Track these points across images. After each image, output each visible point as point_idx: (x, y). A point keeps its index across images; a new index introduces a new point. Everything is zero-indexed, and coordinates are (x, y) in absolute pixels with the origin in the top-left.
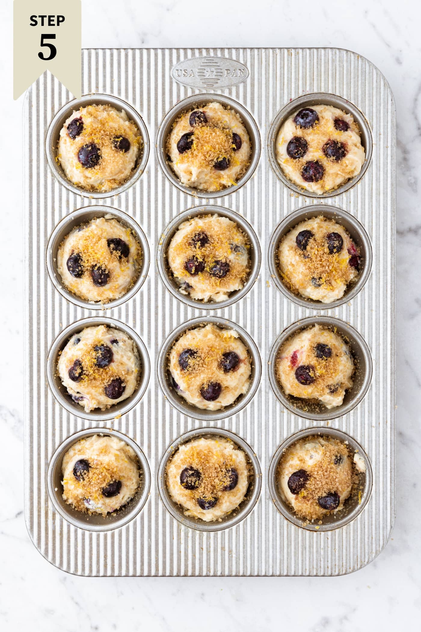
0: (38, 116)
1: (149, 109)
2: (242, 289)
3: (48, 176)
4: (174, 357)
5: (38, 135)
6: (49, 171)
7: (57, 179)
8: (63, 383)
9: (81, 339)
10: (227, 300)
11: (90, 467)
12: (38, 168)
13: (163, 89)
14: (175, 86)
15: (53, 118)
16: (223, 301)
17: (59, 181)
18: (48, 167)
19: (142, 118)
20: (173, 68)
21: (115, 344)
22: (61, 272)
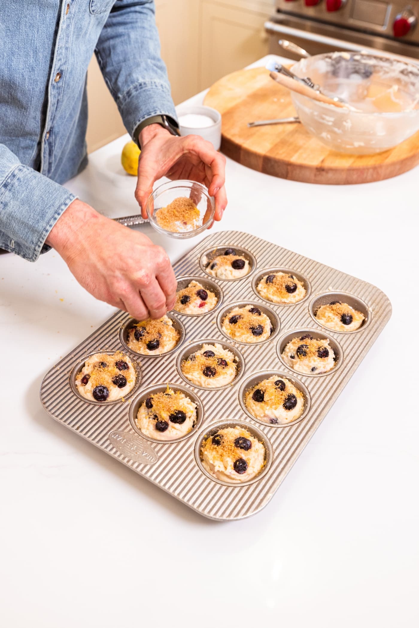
0: (261, 491)
1: (186, 451)
2: (204, 343)
3: (277, 454)
4: (264, 337)
5: (268, 480)
6: (275, 457)
7: (272, 449)
8: (334, 357)
9: (311, 370)
10: (217, 343)
11: (341, 316)
12: (281, 462)
13: (168, 456)
14: (159, 454)
15: (252, 484)
16: (218, 343)
17: (272, 447)
18: (274, 459)
19: (194, 450)
20: (152, 464)
21: (293, 355)
22: (302, 407)
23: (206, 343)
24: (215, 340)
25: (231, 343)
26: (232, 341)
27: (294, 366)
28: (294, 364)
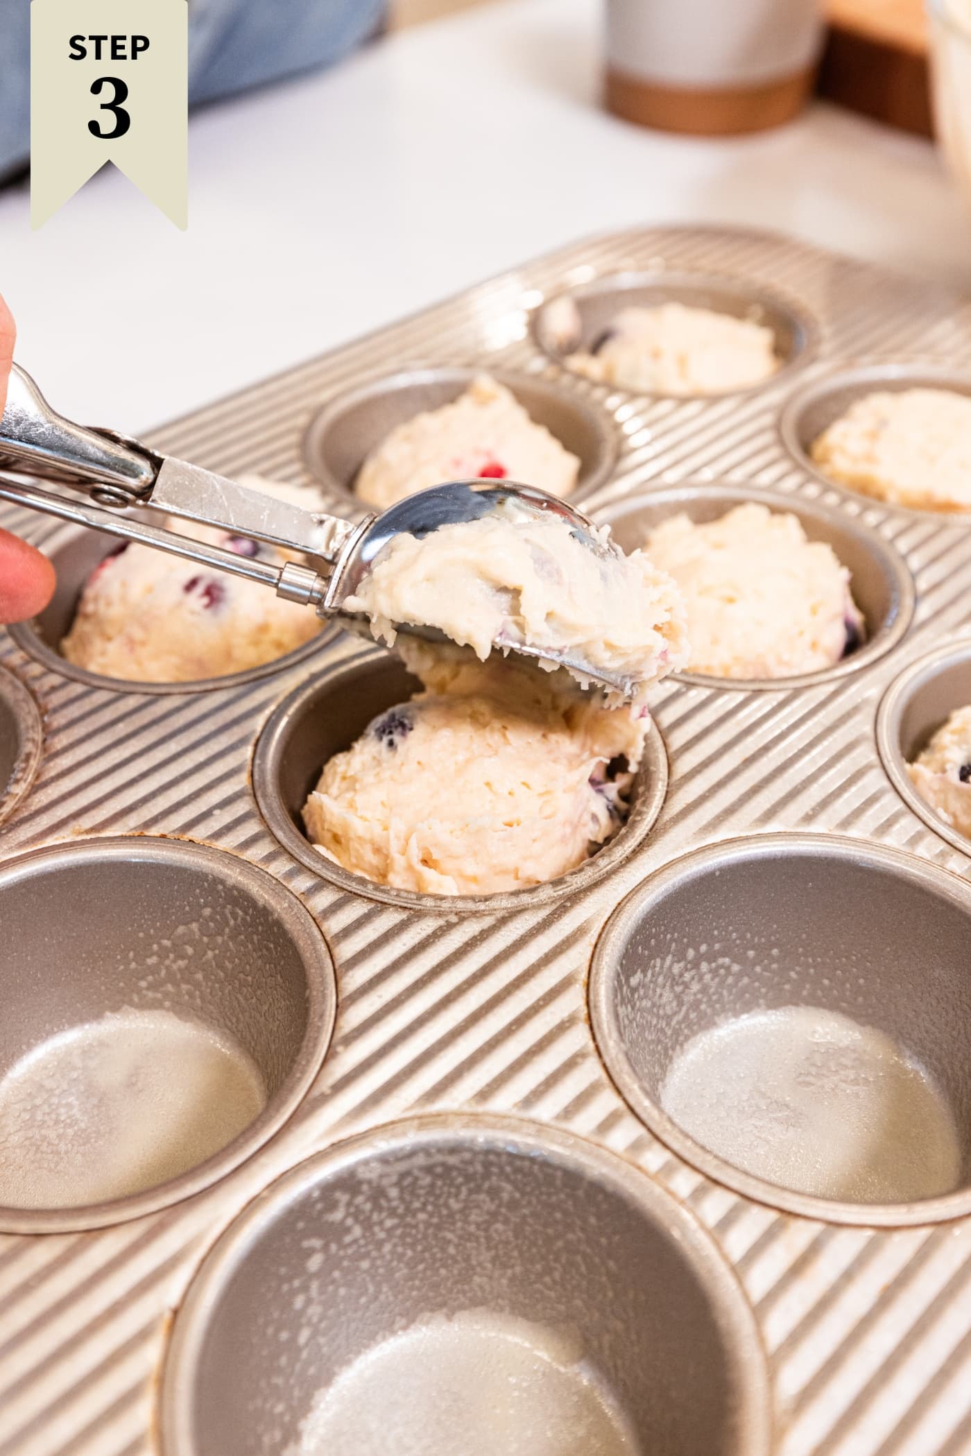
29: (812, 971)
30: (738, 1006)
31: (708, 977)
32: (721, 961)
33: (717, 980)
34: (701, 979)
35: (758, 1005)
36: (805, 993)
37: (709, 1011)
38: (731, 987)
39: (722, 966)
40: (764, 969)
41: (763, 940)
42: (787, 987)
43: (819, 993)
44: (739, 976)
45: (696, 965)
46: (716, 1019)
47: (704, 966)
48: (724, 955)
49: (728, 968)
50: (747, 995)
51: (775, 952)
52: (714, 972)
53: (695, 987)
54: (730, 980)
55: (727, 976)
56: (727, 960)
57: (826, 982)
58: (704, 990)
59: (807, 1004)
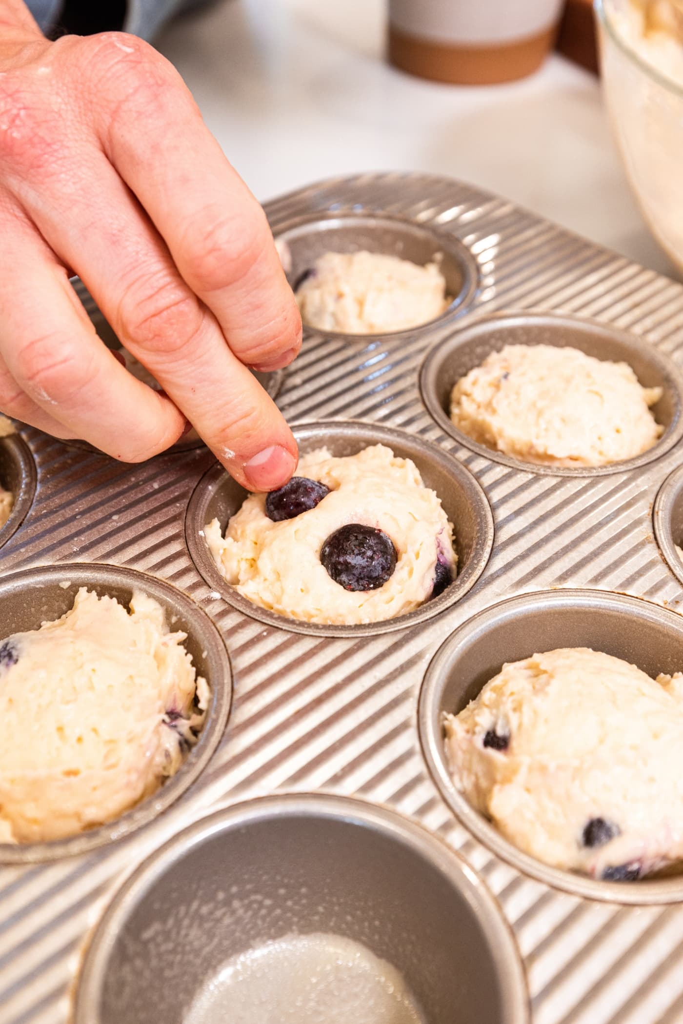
23: (91, 588)
24: (140, 576)
25: (209, 601)
26: (216, 595)
27: (496, 789)
28: (499, 777)
29: (336, 908)
30: (273, 931)
31: (241, 912)
32: (253, 897)
33: (250, 913)
34: (233, 912)
35: (292, 931)
36: (332, 924)
37: (244, 937)
38: (264, 918)
39: (255, 901)
40: (295, 903)
41: (292, 881)
42: (316, 918)
43: (344, 926)
44: (271, 909)
45: (227, 903)
46: (252, 942)
47: (236, 904)
48: (256, 892)
49: (260, 903)
50: (281, 923)
51: (304, 890)
52: (248, 907)
53: (227, 920)
54: (263, 912)
55: (259, 909)
56: (259, 897)
57: (349, 918)
58: (238, 921)
59: (334, 932)
